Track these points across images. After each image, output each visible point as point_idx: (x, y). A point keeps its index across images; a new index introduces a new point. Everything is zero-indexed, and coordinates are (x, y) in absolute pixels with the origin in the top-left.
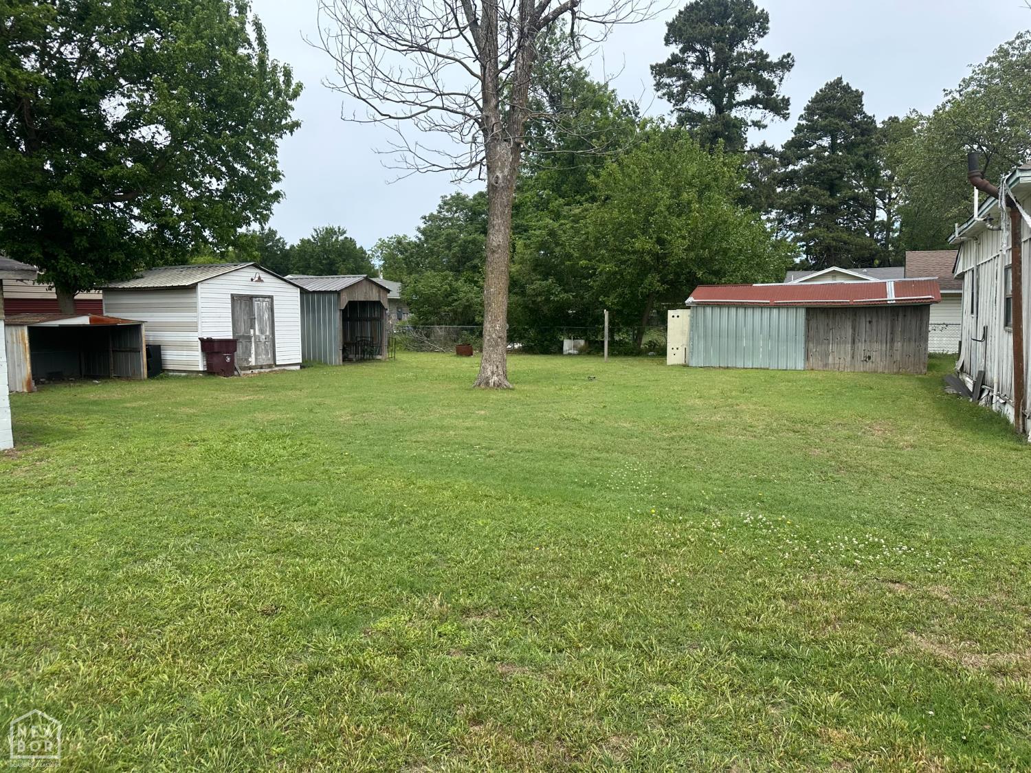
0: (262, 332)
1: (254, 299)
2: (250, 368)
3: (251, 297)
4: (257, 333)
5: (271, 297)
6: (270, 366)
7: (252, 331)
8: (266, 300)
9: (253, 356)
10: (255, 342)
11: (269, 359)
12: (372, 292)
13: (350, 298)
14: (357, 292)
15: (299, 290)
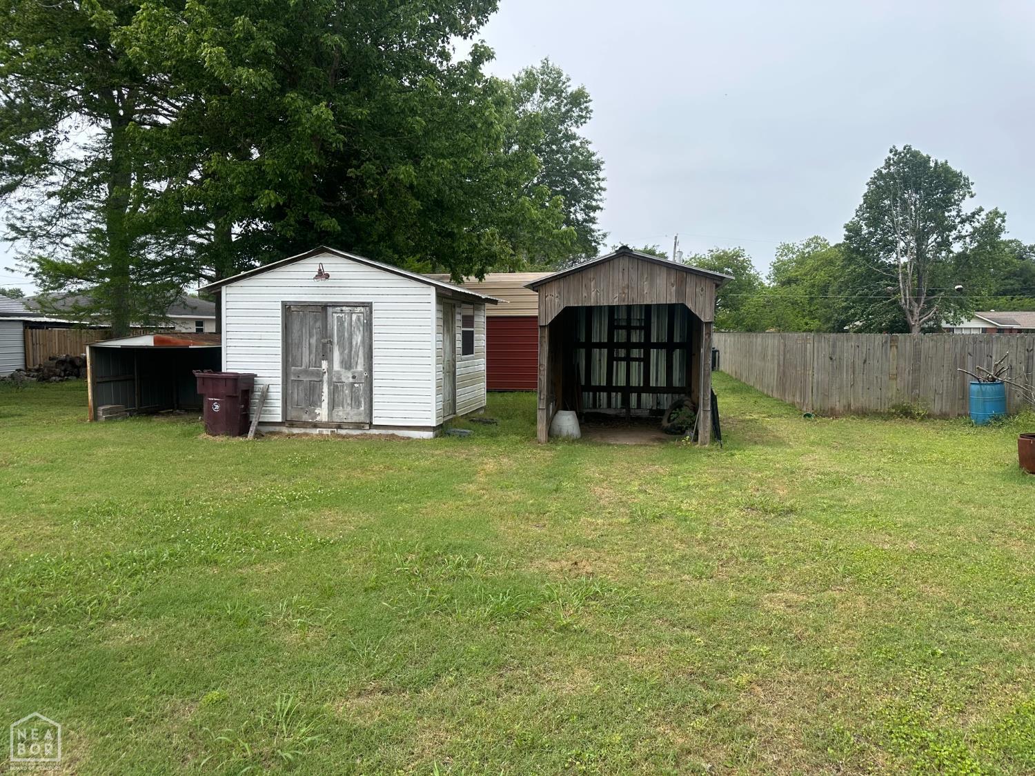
0: (347, 364)
1: (330, 310)
2: (315, 426)
3: (324, 307)
4: (337, 366)
5: (368, 306)
6: (358, 426)
7: (325, 365)
8: (358, 309)
9: (325, 405)
10: (330, 382)
11: (360, 414)
12: (651, 285)
13: (568, 301)
14: (596, 287)
15: (433, 290)
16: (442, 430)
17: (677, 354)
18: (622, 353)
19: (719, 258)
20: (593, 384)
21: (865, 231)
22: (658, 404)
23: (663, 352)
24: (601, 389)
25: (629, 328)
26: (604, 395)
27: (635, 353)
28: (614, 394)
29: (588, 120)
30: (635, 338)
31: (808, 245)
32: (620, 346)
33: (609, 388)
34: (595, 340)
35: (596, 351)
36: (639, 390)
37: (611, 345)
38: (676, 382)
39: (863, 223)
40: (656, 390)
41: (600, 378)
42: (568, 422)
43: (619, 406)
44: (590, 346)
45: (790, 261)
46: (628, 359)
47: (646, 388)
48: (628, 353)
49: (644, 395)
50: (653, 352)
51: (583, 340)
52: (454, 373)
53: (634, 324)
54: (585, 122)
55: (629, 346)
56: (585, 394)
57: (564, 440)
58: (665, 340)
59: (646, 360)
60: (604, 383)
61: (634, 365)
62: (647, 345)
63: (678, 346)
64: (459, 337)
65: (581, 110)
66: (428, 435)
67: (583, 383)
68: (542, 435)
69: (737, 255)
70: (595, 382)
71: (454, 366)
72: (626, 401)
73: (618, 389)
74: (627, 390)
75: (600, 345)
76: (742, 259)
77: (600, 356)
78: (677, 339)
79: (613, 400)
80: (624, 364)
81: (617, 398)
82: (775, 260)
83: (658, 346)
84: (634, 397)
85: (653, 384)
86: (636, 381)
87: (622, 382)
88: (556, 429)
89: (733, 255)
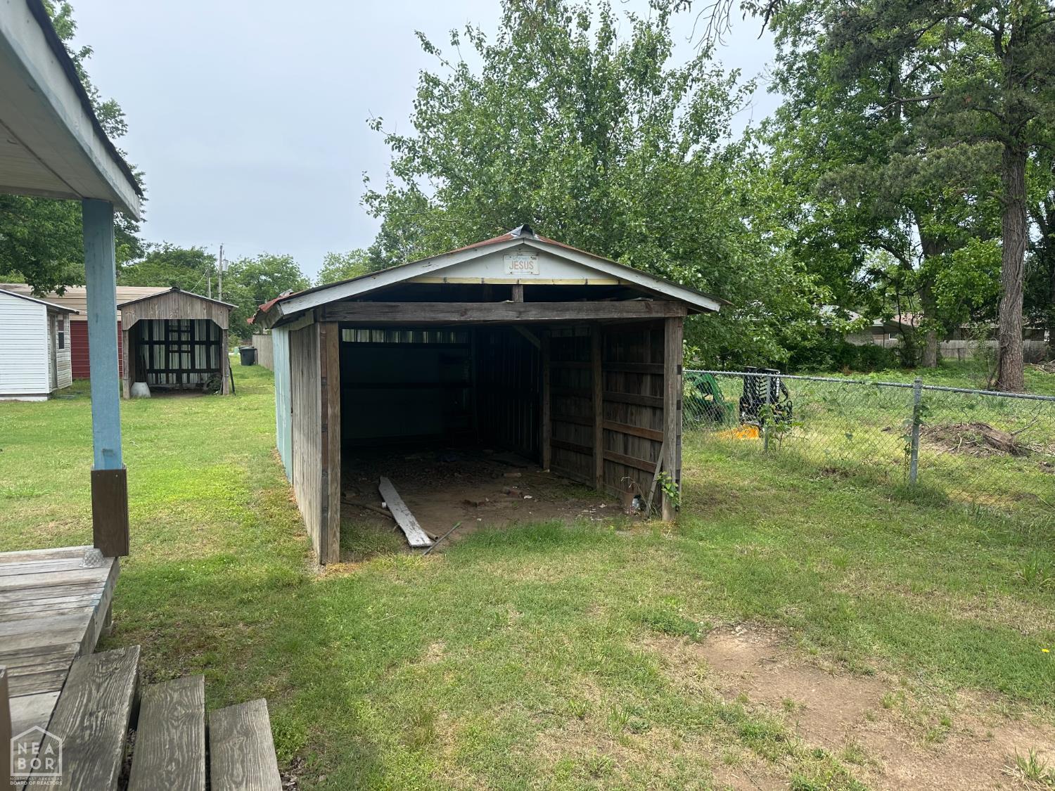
12: (192, 309)
13: (141, 316)
14: (158, 308)
15: (45, 307)
16: (51, 396)
17: (213, 348)
18: (175, 348)
19: (269, 263)
20: (155, 368)
21: (384, 254)
22: (202, 379)
23: (204, 347)
24: (161, 371)
25: (179, 332)
26: (163, 375)
27: (184, 347)
28: (170, 375)
29: (124, 133)
30: (184, 338)
31: (352, 257)
32: (174, 343)
33: (167, 371)
34: (156, 338)
35: (156, 347)
36: (188, 372)
37: (167, 343)
38: (213, 366)
39: (382, 248)
40: (200, 371)
41: (160, 364)
42: (142, 388)
43: (175, 382)
44: (152, 343)
45: (338, 270)
46: (180, 352)
47: (193, 370)
48: (180, 348)
49: (191, 375)
50: (197, 347)
51: (147, 339)
52: (55, 361)
53: (183, 329)
54: (122, 134)
55: (180, 343)
56: (150, 375)
57: (141, 398)
58: (204, 339)
59: (192, 352)
60: (163, 367)
61: (184, 356)
62: (192, 343)
63: (213, 343)
64: (57, 337)
65: (117, 122)
66: (45, 398)
67: (148, 368)
68: (126, 395)
69: (286, 262)
70: (156, 367)
71: (55, 355)
72: (179, 379)
73: (173, 371)
74: (179, 372)
75: (159, 343)
76: (291, 265)
77: (160, 351)
78: (212, 339)
79: (170, 379)
80: (177, 354)
81: (173, 378)
82: (323, 268)
83: (200, 343)
84: (185, 375)
85: (197, 367)
86: (186, 365)
87: (176, 367)
88: (134, 392)
89: (282, 262)
